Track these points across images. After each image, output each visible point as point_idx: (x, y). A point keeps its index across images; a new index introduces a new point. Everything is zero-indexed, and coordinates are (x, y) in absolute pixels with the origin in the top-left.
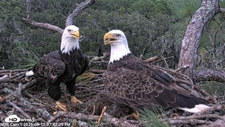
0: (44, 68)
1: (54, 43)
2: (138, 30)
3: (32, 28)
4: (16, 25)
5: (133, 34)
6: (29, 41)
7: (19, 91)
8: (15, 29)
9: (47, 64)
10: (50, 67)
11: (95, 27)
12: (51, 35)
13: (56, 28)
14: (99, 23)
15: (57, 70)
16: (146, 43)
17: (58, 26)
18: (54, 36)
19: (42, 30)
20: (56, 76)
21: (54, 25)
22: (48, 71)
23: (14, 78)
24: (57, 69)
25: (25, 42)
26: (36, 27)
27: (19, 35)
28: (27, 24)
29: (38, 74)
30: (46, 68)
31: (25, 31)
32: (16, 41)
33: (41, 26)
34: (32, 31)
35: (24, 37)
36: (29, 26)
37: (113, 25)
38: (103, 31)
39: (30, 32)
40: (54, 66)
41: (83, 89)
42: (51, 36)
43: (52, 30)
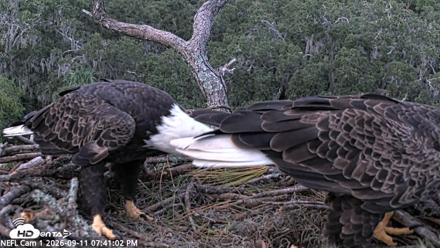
0: (72, 123)
1: (161, 77)
2: (389, 43)
3: (104, 36)
4: (66, 29)
5: (375, 55)
6: (98, 69)
7: (70, 199)
8: (61, 38)
9: (83, 114)
10: (93, 122)
11: (272, 35)
12: (154, 55)
13: (168, 36)
14: (281, 25)
15: (112, 134)
16: (410, 80)
17: (174, 32)
18: (161, 57)
19: (132, 42)
20: (106, 149)
21: (163, 28)
22: (85, 131)
23: (58, 165)
24: (114, 131)
25: (87, 73)
26: (116, 35)
27: (73, 54)
28: (93, 26)
29: (51, 135)
30: (81, 122)
31: (89, 44)
32: (64, 69)
33: (129, 31)
34: (104, 43)
35: (84, 60)
36: (99, 31)
37: (321, 30)
38: (291, 45)
39: (101, 47)
40: (104, 123)
41: (234, 199)
42: (155, 59)
43: (156, 42)
